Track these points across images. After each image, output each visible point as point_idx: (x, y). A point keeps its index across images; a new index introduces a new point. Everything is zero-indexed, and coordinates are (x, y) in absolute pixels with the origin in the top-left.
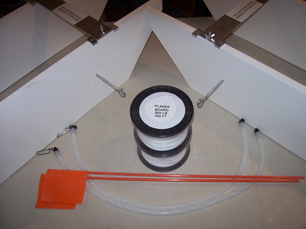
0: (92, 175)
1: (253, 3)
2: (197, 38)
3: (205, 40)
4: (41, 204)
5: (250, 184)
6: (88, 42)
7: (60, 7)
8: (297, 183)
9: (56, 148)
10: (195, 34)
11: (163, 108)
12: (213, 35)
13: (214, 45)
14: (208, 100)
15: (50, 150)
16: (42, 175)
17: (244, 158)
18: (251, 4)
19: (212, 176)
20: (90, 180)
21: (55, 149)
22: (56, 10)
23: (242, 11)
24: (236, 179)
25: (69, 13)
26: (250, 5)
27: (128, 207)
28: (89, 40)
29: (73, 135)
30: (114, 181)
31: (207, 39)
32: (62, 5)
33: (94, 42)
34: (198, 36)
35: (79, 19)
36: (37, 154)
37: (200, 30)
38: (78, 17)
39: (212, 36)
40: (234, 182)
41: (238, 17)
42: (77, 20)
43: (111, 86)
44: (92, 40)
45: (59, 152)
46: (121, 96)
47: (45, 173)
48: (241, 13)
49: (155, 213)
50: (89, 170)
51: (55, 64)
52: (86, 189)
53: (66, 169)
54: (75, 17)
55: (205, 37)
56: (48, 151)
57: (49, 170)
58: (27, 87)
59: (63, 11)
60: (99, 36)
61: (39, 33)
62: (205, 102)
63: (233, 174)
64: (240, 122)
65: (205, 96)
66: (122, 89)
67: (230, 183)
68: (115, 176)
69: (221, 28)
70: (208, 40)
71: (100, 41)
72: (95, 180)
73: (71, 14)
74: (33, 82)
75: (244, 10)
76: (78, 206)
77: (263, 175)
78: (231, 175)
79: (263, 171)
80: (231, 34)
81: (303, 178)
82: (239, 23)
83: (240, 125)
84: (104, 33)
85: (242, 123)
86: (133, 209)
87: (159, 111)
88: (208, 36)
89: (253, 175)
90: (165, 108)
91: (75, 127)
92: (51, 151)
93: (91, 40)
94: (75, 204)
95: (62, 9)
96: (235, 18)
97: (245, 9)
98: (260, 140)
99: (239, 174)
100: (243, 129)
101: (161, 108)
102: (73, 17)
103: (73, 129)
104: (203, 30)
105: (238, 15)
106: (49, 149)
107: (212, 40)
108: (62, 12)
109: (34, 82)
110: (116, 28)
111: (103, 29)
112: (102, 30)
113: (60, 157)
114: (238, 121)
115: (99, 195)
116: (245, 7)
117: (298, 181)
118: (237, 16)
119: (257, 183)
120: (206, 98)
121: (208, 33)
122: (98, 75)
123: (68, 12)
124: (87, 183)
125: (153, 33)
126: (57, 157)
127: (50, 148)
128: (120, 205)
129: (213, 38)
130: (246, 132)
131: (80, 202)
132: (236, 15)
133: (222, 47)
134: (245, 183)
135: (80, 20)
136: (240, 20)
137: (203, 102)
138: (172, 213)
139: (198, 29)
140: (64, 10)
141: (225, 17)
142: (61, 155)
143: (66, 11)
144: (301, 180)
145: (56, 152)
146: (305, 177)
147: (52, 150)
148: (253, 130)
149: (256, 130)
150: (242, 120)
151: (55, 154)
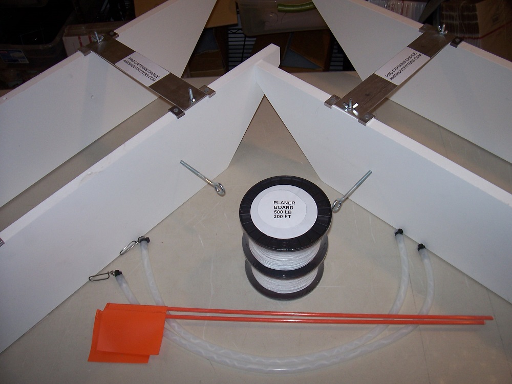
0: (172, 313)
1: (416, 55)
2: (333, 108)
3: (344, 112)
4: (97, 355)
5: (410, 327)
6: (170, 113)
7: (127, 59)
8: (481, 326)
9: (118, 271)
10: (329, 103)
11: (286, 205)
12: (356, 105)
13: (357, 120)
14: (348, 200)
15: (110, 274)
16: (99, 311)
17: (403, 288)
18: (413, 58)
19: (354, 314)
20: (171, 319)
21: (118, 273)
22: (121, 64)
23: (399, 69)
24: (390, 319)
25: (141, 68)
26: (410, 60)
27: (228, 361)
28: (171, 110)
29: (145, 252)
30: (206, 321)
31: (346, 110)
32: (130, 56)
33: (179, 114)
34: (334, 106)
35: (155, 78)
36: (90, 280)
37: (337, 98)
38: (155, 75)
39: (354, 107)
40: (387, 325)
41: (394, 77)
42: (153, 80)
43: (204, 178)
44: (176, 110)
45: (123, 277)
46: (218, 194)
47: (102, 309)
48: (397, 71)
49: (269, 369)
50: (168, 304)
51: (122, 146)
52: (166, 332)
53: (133, 302)
54: (150, 75)
55: (344, 108)
56: (107, 276)
57: (108, 304)
58: (82, 180)
59: (132, 65)
60: (186, 104)
61: (92, 96)
62: (344, 205)
63: (386, 312)
64: (396, 234)
65: (344, 194)
66: (220, 184)
67: (381, 326)
68: (208, 315)
69: (368, 95)
70: (348, 112)
71: (187, 112)
72: (178, 320)
73: (144, 71)
74: (89, 173)
75: (402, 67)
76: (152, 360)
77: (431, 313)
78: (383, 313)
79: (430, 308)
80: (387, 99)
81: (490, 318)
82: (395, 86)
83: (396, 238)
84: (194, 100)
85: (399, 235)
86: (236, 363)
87: (279, 210)
88: (348, 107)
89: (416, 314)
90: (288, 205)
91: (147, 240)
92: (111, 276)
93: (174, 110)
94: (148, 357)
95: (130, 62)
96: (388, 79)
97: (404, 65)
98: (426, 261)
99: (394, 313)
100: (402, 245)
101: (282, 205)
102: (146, 75)
103: (144, 242)
104: (341, 96)
105: (393, 75)
106: (108, 273)
107: (355, 112)
108: (130, 66)
109: (92, 173)
110: (211, 92)
111: (193, 94)
112: (192, 96)
113: (124, 285)
114: (393, 232)
115: (184, 342)
116: (404, 62)
117: (483, 323)
118: (391, 76)
119: (421, 326)
120: (346, 197)
121: (349, 102)
122: (183, 162)
123: (138, 66)
124: (166, 325)
125: (265, 98)
126: (120, 285)
127: (110, 272)
128: (215, 358)
129: (355, 109)
130: (405, 249)
131: (157, 352)
132: (390, 74)
133: (369, 124)
134: (404, 326)
135: (158, 80)
136: (397, 81)
137: (340, 204)
138: (294, 369)
139: (334, 96)
140: (133, 63)
141: (374, 77)
142: (127, 282)
143: (136, 65)
144: (486, 321)
145: (119, 277)
146: (493, 317)
147: (112, 273)
148: (416, 247)
149: (421, 247)
150: (400, 232)
151: (117, 280)
